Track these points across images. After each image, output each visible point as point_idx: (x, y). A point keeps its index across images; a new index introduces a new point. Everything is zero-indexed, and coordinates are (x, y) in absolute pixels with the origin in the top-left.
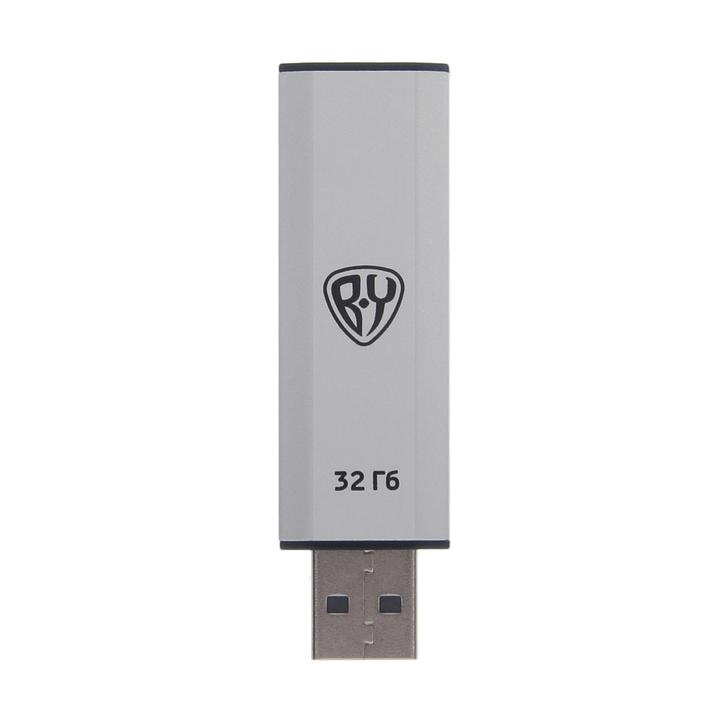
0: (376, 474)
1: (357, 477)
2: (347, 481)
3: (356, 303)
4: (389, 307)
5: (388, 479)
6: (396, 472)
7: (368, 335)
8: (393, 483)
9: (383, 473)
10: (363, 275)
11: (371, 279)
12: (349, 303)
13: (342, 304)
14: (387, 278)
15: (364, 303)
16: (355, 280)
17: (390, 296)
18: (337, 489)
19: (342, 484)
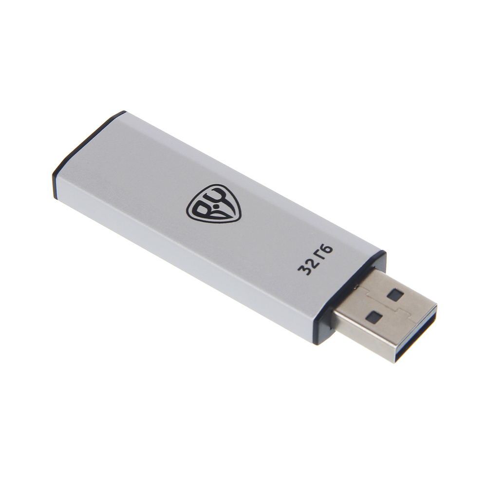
0: (315, 253)
1: (310, 262)
2: (308, 267)
3: (213, 210)
4: (229, 197)
5: (324, 250)
6: (323, 245)
7: (235, 214)
8: (328, 250)
9: (318, 250)
10: (200, 198)
11: (206, 196)
12: (209, 212)
13: (208, 216)
14: (212, 190)
15: (216, 207)
16: (200, 203)
17: (223, 194)
18: (308, 274)
19: (307, 271)
